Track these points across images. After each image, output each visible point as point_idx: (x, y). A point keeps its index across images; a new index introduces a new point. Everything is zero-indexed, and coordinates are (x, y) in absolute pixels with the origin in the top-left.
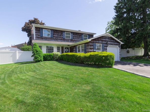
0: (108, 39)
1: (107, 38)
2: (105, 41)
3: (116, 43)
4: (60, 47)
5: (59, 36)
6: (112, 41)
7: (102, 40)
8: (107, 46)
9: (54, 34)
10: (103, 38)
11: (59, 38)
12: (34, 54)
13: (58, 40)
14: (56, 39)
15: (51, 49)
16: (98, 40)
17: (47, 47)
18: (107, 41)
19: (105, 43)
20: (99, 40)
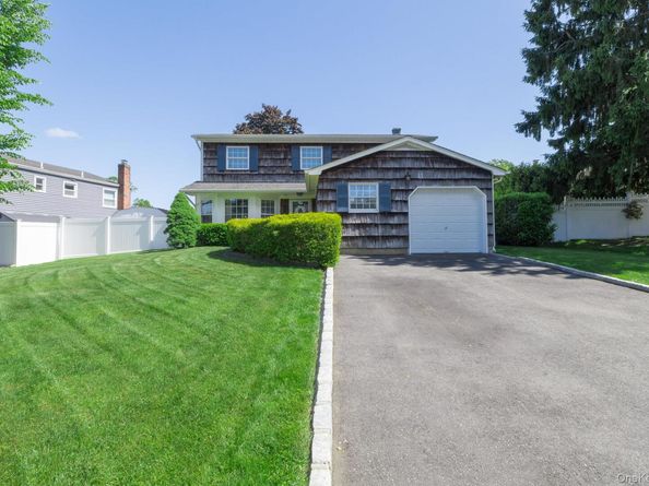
0: (417, 159)
1: (408, 156)
2: (396, 169)
3: (465, 175)
4: (273, 204)
5: (278, 163)
6: (436, 166)
7: (380, 165)
8: (407, 191)
9: (260, 160)
10: (384, 161)
11: (279, 171)
12: (171, 226)
13: (276, 177)
14: (269, 176)
15: (240, 209)
16: (356, 170)
17: (227, 203)
18: (409, 169)
19: (397, 179)
20: (364, 170)
